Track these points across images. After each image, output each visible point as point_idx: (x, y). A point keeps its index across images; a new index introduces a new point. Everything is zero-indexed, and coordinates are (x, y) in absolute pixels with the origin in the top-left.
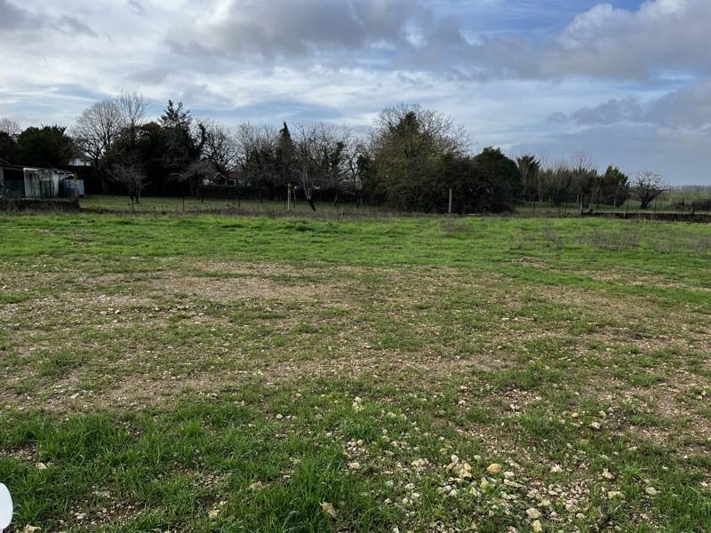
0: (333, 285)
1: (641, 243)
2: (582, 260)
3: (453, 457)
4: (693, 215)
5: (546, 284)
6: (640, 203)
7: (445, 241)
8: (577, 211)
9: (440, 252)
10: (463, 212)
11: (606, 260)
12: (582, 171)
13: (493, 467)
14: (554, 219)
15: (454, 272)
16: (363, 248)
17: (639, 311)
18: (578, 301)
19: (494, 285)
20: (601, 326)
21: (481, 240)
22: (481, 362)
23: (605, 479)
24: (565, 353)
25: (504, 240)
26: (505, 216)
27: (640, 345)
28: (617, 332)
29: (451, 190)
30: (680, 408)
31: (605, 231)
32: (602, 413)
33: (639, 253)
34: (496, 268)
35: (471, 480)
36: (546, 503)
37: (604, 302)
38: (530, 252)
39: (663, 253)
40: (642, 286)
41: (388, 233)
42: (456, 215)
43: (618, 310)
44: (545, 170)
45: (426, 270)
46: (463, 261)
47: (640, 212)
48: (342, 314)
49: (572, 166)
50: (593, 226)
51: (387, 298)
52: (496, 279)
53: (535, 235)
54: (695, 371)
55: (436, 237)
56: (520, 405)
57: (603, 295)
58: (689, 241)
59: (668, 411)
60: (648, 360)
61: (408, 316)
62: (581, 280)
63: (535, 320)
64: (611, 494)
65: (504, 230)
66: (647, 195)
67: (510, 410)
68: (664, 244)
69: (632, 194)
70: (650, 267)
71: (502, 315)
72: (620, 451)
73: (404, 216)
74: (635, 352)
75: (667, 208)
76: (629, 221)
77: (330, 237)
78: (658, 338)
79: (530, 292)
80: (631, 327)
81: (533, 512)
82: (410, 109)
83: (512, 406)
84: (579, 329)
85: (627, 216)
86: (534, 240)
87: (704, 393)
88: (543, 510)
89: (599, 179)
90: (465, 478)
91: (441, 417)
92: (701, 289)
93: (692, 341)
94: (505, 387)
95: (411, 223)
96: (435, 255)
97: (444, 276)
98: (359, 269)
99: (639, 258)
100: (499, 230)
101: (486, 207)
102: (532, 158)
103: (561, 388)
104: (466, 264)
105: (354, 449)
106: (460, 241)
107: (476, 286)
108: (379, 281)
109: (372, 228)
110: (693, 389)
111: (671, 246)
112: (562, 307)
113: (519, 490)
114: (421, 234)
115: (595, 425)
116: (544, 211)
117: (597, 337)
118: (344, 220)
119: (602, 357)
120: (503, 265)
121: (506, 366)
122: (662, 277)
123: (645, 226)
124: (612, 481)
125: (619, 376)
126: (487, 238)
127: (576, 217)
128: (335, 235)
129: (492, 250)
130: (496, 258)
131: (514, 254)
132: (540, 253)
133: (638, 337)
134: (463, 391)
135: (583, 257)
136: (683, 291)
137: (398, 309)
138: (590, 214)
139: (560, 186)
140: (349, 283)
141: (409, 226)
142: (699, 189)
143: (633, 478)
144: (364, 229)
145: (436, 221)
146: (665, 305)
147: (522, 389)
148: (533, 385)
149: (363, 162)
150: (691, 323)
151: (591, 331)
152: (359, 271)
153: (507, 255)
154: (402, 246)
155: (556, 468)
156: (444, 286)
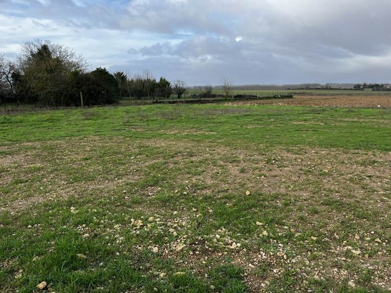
0: (24, 155)
1: (182, 115)
2: (159, 125)
3: (132, 220)
4: (200, 100)
5: (146, 139)
6: (177, 96)
7: (86, 122)
8: (150, 101)
9: (85, 128)
10: (91, 105)
11: (170, 124)
12: (149, 80)
13: (151, 219)
14: (141, 106)
15: (97, 138)
16: (34, 130)
17: (189, 145)
18: (163, 144)
19: (121, 142)
20: (176, 154)
21: (107, 120)
22: (128, 179)
23: (194, 211)
24: (165, 168)
25: (118, 118)
26: (115, 106)
27: (193, 159)
28: (183, 156)
29: (81, 93)
30: (213, 180)
31: (166, 110)
32: (187, 188)
33: (182, 119)
34: (119, 134)
35: (143, 226)
36: (176, 225)
37: (174, 143)
38: (133, 124)
39: (192, 119)
40: (188, 134)
41: (48, 120)
42: (87, 107)
43: (181, 146)
44: (130, 80)
45: (81, 139)
46: (100, 131)
47: (178, 100)
48: (39, 169)
49: (144, 77)
50: (160, 108)
51: (63, 157)
52: (121, 139)
53: (134, 115)
54: (215, 166)
55: (79, 120)
56: (152, 193)
57: (173, 141)
58: (201, 112)
59: (209, 182)
60: (198, 164)
61: (81, 164)
62: (162, 135)
63: (147, 156)
64: (198, 216)
65: (116, 113)
66: (180, 91)
67: (149, 196)
68: (192, 115)
69: (173, 91)
70: (189, 125)
71: (131, 156)
72: (196, 200)
73: (53, 109)
74: (192, 162)
75: (189, 98)
76: (175, 105)
77: (7, 126)
78: (199, 155)
79: (140, 143)
80: (188, 152)
81: (171, 230)
82: (43, 43)
83: (150, 194)
84: (168, 157)
85: (174, 102)
86: (134, 117)
87: (220, 173)
88: (175, 228)
89: (157, 84)
90: (141, 226)
91: (119, 206)
92: (210, 133)
93: (211, 154)
94: (144, 187)
95: (61, 113)
96: (83, 130)
97: (92, 141)
98: (37, 143)
99: (183, 122)
100: (114, 114)
101: (103, 101)
102: (122, 73)
103: (167, 183)
104: (102, 133)
105: (82, 229)
106: (94, 122)
107: (112, 144)
108: (54, 149)
109: (35, 118)
110: (216, 172)
111: (195, 115)
112: (157, 148)
113: (163, 224)
114: (69, 119)
115: (185, 193)
116: (133, 102)
117: (175, 159)
118: (13, 115)
119: (180, 166)
120: (123, 131)
121: (141, 179)
122: (194, 129)
123: (183, 107)
124: (197, 211)
125: (189, 173)
126: (109, 118)
127: (151, 104)
128: (10, 124)
129: (113, 125)
130: (117, 128)
131: (126, 125)
132: (139, 124)
133: (192, 156)
134: (125, 193)
135: (160, 124)
136: (203, 135)
137: (73, 162)
138: (157, 102)
139: (139, 88)
140: (34, 152)
141: (60, 115)
142: (200, 88)
143: (204, 208)
144: (31, 119)
145: (75, 111)
146: (198, 141)
147: (151, 186)
148: (156, 184)
149: (16, 76)
150: (210, 147)
151: (172, 157)
152: (38, 144)
153: (123, 126)
154: (60, 127)
155: (175, 212)
156: (94, 146)
